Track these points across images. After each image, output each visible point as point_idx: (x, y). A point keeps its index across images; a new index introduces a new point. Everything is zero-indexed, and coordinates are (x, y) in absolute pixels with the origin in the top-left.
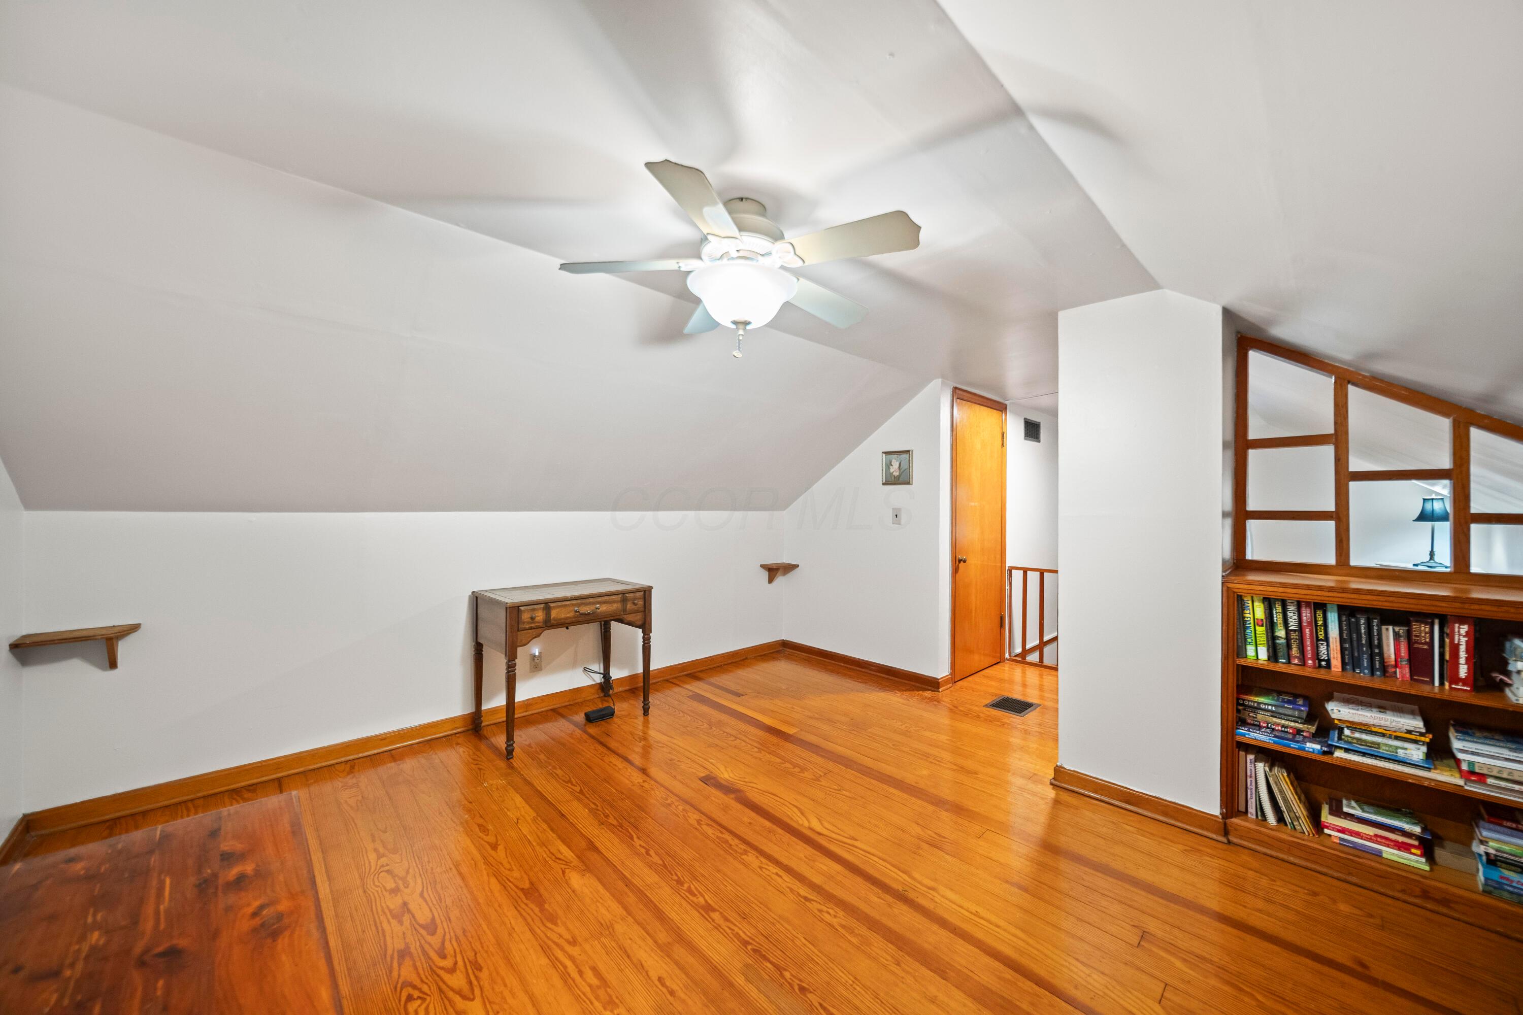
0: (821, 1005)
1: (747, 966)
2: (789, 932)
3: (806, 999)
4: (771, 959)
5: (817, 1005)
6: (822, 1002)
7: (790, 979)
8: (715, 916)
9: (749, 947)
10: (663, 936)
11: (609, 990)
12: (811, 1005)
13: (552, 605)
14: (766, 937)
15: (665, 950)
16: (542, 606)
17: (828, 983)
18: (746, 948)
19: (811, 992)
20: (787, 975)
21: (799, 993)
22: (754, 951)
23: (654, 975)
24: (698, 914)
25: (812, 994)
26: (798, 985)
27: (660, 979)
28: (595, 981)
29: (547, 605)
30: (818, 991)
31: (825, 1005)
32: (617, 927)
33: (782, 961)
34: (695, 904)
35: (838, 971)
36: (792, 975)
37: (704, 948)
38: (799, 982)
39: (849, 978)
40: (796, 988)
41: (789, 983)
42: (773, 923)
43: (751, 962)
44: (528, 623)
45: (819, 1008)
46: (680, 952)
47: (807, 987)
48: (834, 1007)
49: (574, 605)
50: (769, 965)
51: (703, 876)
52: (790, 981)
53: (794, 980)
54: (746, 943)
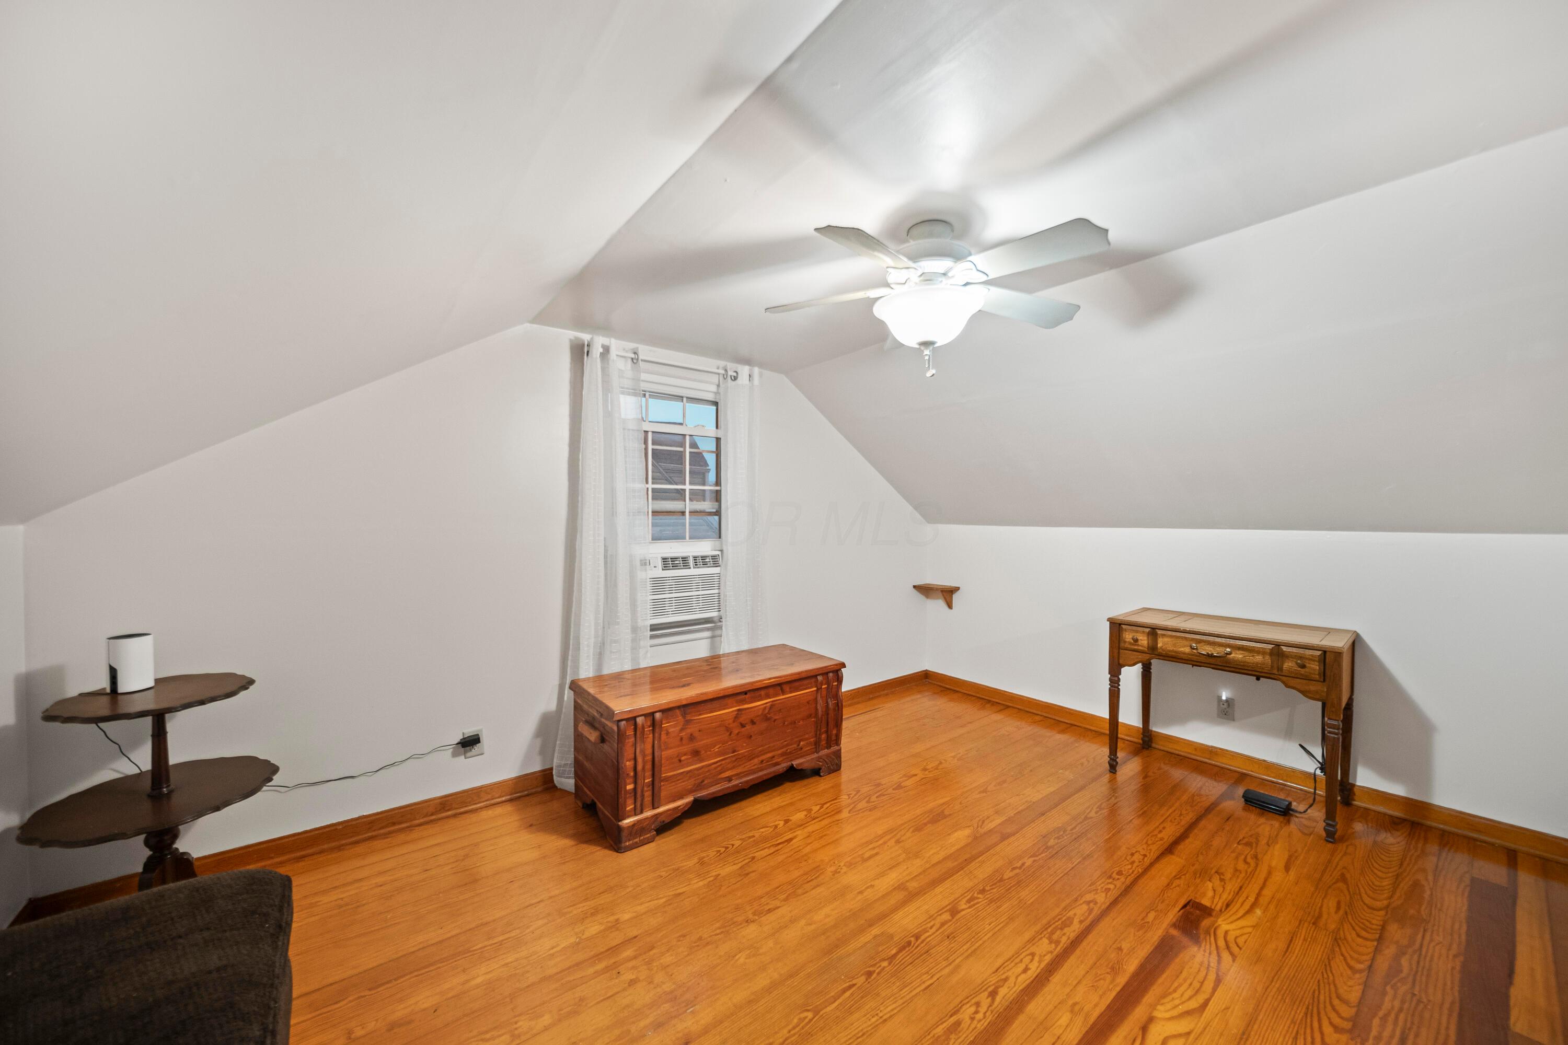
0: (854, 985)
1: (891, 937)
2: (939, 972)
3: (860, 975)
4: (901, 954)
5: (854, 982)
6: (857, 986)
7: (880, 966)
8: (946, 916)
9: (912, 939)
10: (913, 885)
11: (860, 862)
12: (853, 978)
13: (1159, 632)
14: (927, 952)
15: (901, 887)
16: (1148, 630)
17: (878, 995)
18: (911, 937)
19: (867, 980)
20: (885, 964)
21: (868, 969)
22: (909, 943)
23: (876, 882)
24: (945, 905)
25: (865, 980)
26: (875, 971)
27: (872, 886)
28: (867, 855)
29: (1153, 631)
30: (869, 985)
31: (854, 989)
32: (918, 860)
33: (900, 962)
34: (958, 902)
35: (894, 1006)
36: (884, 968)
37: (906, 910)
38: (877, 971)
39: (885, 1014)
40: (871, 969)
41: (876, 964)
42: (947, 959)
43: (895, 940)
44: (1130, 643)
45: (851, 983)
46: (900, 895)
47: (872, 978)
48: (852, 994)
49: (1193, 640)
50: (894, 951)
51: (999, 907)
52: (878, 965)
53: (880, 969)
54: (917, 937)
